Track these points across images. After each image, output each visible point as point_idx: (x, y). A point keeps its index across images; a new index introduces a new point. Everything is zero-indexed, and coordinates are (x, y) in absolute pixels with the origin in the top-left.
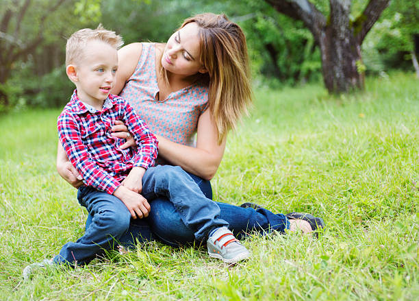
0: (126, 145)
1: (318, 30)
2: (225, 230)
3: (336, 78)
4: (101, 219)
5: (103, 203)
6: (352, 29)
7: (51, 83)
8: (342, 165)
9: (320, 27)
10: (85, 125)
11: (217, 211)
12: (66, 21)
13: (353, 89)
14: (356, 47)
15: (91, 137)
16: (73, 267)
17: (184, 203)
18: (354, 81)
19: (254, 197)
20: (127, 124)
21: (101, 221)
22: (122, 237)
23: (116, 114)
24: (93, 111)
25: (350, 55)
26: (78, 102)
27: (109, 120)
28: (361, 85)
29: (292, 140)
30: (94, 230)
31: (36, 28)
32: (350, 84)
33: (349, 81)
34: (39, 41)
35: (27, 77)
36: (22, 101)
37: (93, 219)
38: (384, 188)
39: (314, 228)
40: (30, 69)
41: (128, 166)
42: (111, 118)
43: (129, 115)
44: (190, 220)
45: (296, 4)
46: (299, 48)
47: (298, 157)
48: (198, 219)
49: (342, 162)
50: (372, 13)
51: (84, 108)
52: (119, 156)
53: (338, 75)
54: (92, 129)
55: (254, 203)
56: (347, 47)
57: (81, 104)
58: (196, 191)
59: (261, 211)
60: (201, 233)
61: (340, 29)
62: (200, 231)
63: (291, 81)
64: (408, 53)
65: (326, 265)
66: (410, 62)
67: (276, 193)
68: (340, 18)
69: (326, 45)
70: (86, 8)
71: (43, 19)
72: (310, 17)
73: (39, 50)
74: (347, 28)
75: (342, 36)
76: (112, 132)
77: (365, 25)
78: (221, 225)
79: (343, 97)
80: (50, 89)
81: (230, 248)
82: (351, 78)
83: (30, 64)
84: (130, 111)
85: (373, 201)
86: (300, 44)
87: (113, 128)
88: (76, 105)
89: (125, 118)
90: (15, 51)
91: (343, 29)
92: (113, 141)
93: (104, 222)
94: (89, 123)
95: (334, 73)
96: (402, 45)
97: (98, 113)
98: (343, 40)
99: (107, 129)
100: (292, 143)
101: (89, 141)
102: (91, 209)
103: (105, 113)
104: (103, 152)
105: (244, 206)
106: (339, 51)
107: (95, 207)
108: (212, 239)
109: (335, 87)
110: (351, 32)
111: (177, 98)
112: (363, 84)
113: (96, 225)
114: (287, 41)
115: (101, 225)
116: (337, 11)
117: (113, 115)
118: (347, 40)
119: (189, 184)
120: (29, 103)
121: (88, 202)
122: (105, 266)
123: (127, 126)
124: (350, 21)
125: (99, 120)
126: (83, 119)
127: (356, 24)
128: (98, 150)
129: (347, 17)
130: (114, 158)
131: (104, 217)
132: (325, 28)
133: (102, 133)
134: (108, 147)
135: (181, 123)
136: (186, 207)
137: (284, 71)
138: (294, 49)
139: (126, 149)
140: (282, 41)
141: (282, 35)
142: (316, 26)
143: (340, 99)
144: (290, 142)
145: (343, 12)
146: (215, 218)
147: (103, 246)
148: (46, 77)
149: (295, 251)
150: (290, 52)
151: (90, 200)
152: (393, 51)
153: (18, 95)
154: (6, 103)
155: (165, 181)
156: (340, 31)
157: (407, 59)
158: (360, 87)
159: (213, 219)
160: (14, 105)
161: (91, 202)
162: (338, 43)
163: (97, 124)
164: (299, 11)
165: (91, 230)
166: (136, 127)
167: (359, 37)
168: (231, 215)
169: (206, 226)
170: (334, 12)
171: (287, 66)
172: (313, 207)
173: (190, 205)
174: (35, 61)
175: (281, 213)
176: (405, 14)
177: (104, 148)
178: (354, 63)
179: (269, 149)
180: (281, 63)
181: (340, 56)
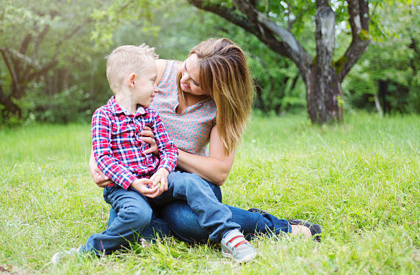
0: (150, 150)
1: (305, 68)
2: (236, 233)
3: (319, 110)
4: (126, 213)
5: (128, 200)
6: (335, 69)
7: (62, 101)
8: (332, 181)
9: (306, 65)
10: (118, 123)
11: (229, 215)
12: (78, 47)
13: (333, 120)
14: (337, 84)
15: (121, 135)
16: (99, 257)
17: (200, 208)
18: (334, 113)
19: (257, 205)
20: (155, 131)
21: (126, 215)
22: (144, 230)
23: (147, 120)
24: (128, 114)
25: (332, 91)
26: (114, 104)
27: (140, 124)
28: (340, 118)
29: (287, 159)
30: (119, 223)
31: (52, 51)
32: (331, 116)
33: (330, 113)
34: (54, 64)
35: (39, 95)
36: (32, 117)
37: (118, 214)
38: (373, 202)
39: (313, 233)
40: (42, 88)
41: (149, 169)
42: (142, 122)
43: (158, 124)
44: (205, 223)
45: (286, 44)
46: (281, 85)
47: (293, 173)
48: (212, 223)
49: (333, 179)
50: (352, 56)
51: (120, 109)
52: (143, 158)
53: (320, 107)
54: (123, 128)
55: (259, 208)
56: (329, 83)
57: (117, 106)
58: (211, 196)
59: (267, 216)
60: (214, 235)
61: (324, 67)
62: (213, 233)
63: (273, 113)
64: (372, 95)
65: (333, 263)
66: (373, 104)
67: (276, 202)
68: (325, 58)
69: (311, 81)
70: (100, 36)
71: (58, 45)
72: (298, 56)
73: (51, 73)
74: (330, 67)
75: (326, 74)
76: (141, 135)
77: (346, 65)
78: (233, 228)
79: (324, 126)
80: (59, 107)
81: (240, 249)
82: (332, 111)
83: (41, 84)
84: (160, 121)
85: (364, 212)
86: (282, 81)
87: (143, 132)
88: (113, 107)
89: (154, 126)
90: (32, 71)
91: (327, 67)
92: (140, 144)
93: (129, 216)
94: (122, 123)
95: (317, 106)
96: (368, 88)
97: (131, 116)
98: (326, 77)
99: (137, 132)
100: (286, 161)
101: (119, 140)
102: (115, 205)
103: (137, 117)
104: (130, 152)
105: (251, 210)
106: (323, 86)
107: (120, 203)
108: (225, 241)
109: (317, 118)
110: (333, 70)
111: (192, 111)
112: (342, 116)
113: (120, 219)
114: (271, 78)
115: (126, 219)
116: (322, 52)
117: (143, 120)
118: (330, 78)
119: (205, 190)
120: (38, 119)
121: (113, 199)
122: (128, 256)
123: (155, 134)
124: (333, 61)
125: (131, 122)
126: (117, 118)
127: (337, 64)
128: (126, 150)
129: (330, 57)
130: (139, 159)
131: (129, 211)
132: (311, 66)
133: (132, 134)
134: (135, 148)
135: (196, 133)
136: (202, 212)
137: (267, 103)
138: (277, 85)
139: (149, 154)
140: (266, 78)
141: (267, 73)
142: (303, 64)
143: (322, 129)
144: (285, 160)
145: (328, 53)
146: (228, 221)
147: (128, 237)
148: (56, 96)
149: (301, 251)
150: (273, 88)
151: (115, 197)
152: (359, 93)
153: (30, 111)
154: (20, 116)
155: (182, 187)
156: (324, 70)
157: (371, 100)
158: (339, 120)
159: (225, 222)
160: (25, 119)
161: (116, 199)
162: (321, 80)
163: (129, 126)
164: (289, 50)
165: (116, 222)
166: (163, 136)
167: (340, 76)
168: (242, 217)
169: (219, 229)
170: (320, 53)
171: (270, 100)
172: (311, 216)
173: (205, 210)
174: (47, 82)
175: (283, 219)
176: (373, 62)
177: (131, 149)
178: (334, 98)
179: (267, 165)
180: (264, 97)
181: (323, 91)
